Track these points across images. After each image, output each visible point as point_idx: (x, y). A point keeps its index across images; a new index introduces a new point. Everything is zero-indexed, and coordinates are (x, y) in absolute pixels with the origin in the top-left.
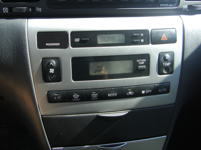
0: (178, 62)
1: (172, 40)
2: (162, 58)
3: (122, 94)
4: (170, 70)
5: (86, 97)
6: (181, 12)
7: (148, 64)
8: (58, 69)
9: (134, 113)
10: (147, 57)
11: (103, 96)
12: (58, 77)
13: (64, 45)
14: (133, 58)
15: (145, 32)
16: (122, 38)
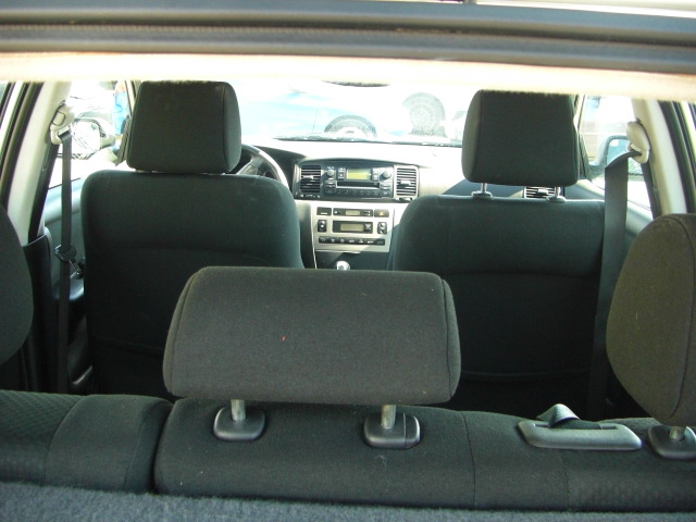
0: (389, 229)
1: (386, 215)
2: (380, 224)
3: (357, 242)
4: (385, 232)
5: (338, 241)
6: (395, 201)
7: (372, 227)
8: (325, 226)
9: (363, 254)
10: (371, 223)
11: (347, 242)
12: (325, 230)
13: (329, 214)
14: (364, 223)
15: (371, 211)
16: (358, 213)
